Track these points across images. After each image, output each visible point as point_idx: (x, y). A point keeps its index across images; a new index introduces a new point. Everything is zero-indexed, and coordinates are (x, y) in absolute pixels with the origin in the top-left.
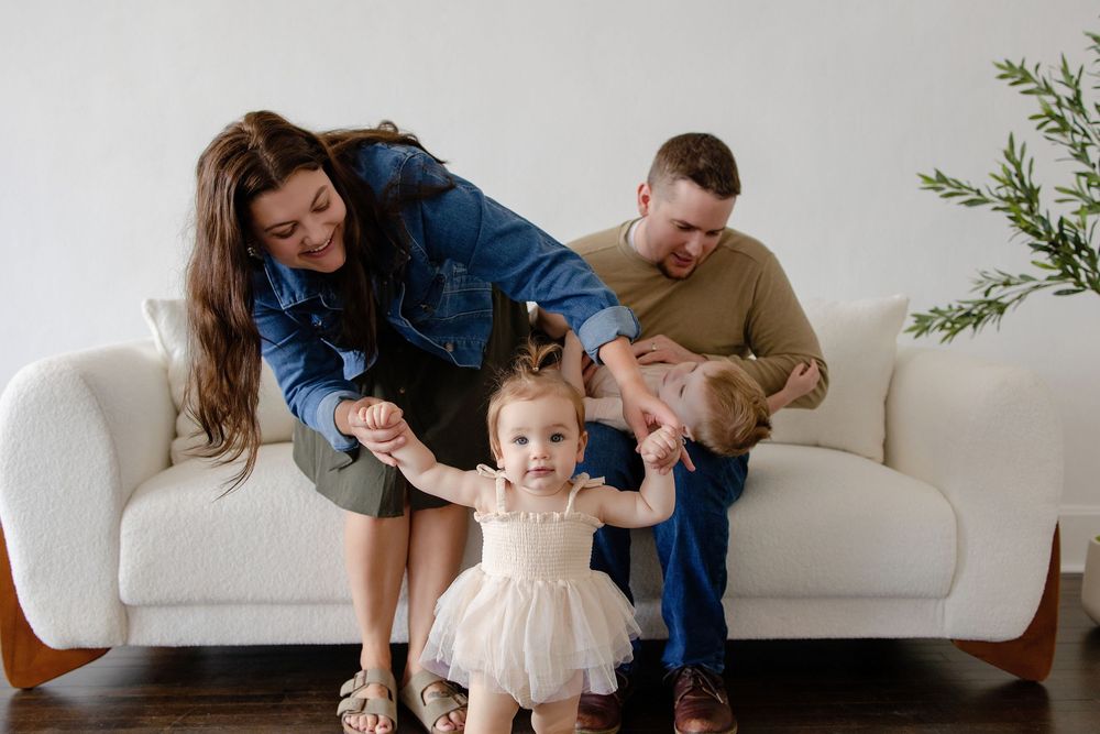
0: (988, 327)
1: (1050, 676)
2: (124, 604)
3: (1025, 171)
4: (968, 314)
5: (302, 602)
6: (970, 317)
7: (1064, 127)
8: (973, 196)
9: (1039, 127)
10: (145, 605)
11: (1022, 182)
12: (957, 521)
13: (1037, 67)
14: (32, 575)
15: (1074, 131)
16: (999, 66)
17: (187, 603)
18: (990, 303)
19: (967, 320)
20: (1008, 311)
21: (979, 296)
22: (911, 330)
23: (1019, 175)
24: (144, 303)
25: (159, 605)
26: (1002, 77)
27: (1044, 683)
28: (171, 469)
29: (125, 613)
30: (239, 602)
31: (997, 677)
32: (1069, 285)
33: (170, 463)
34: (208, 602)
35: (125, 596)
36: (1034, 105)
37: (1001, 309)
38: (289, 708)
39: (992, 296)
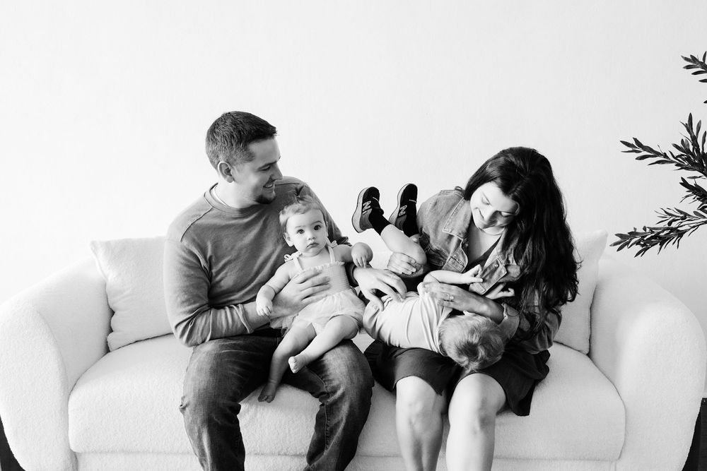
0: (670, 246)
2: (73, 452)
3: (700, 141)
4: (656, 237)
6: (658, 239)
8: (661, 159)
11: (698, 150)
12: (626, 413)
16: (686, 59)
17: (112, 452)
18: (672, 230)
19: (654, 242)
20: (685, 235)
21: (665, 225)
22: (615, 244)
23: (695, 144)
24: (89, 243)
26: (688, 67)
28: (108, 355)
29: (75, 459)
33: (108, 350)
35: (73, 448)
37: (681, 234)
39: (674, 225)
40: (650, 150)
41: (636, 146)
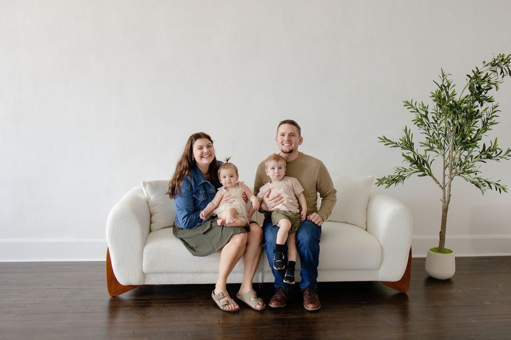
0: (400, 184)
1: (409, 291)
2: (143, 273)
3: (410, 137)
4: (394, 180)
5: (195, 273)
6: (395, 180)
7: (423, 123)
8: (395, 145)
9: (415, 124)
10: (150, 273)
11: (409, 142)
13: (416, 103)
14: (118, 265)
15: (425, 125)
16: (404, 102)
17: (162, 273)
18: (400, 176)
19: (393, 182)
20: (406, 179)
21: (397, 174)
22: (376, 183)
23: (408, 139)
24: (142, 183)
25: (154, 273)
26: (405, 106)
27: (407, 293)
28: (151, 233)
29: (144, 275)
30: (177, 273)
31: (394, 292)
32: (422, 173)
33: (150, 231)
34: (168, 273)
35: (144, 270)
36: (414, 116)
37: (404, 178)
38: (192, 302)
39: (401, 174)
40: (390, 141)
41: (384, 139)
